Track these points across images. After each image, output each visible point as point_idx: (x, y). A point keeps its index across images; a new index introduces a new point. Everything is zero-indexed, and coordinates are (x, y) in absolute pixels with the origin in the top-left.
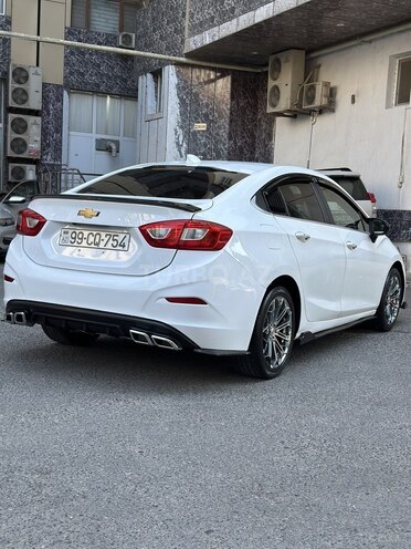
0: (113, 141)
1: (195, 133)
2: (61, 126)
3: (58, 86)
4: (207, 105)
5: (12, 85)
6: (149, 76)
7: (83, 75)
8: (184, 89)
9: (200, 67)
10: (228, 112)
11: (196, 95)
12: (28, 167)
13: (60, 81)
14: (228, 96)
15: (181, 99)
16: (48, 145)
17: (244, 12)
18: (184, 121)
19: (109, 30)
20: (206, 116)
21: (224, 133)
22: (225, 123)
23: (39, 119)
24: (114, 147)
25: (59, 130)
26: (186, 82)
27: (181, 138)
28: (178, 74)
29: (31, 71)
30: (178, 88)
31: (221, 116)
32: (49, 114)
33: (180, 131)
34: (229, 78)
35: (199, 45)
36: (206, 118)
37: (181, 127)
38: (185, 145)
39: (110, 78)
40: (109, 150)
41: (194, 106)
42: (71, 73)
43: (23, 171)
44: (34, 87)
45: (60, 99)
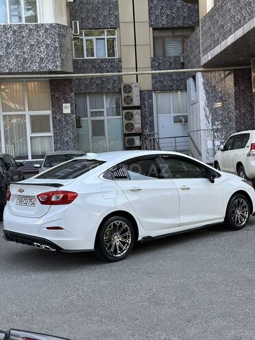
0: (183, 116)
1: (215, 109)
2: (153, 113)
3: (149, 91)
4: (221, 92)
5: (124, 95)
6: (191, 79)
7: (162, 82)
8: (207, 84)
9: (215, 71)
10: (233, 94)
11: (214, 87)
12: (135, 138)
13: (150, 88)
14: (233, 84)
15: (206, 90)
16: (146, 124)
17: (223, 40)
18: (208, 103)
19: (177, 54)
20: (221, 98)
21: (232, 107)
22: (232, 100)
23: (139, 111)
24: (183, 120)
25: (151, 114)
26: (208, 80)
27: (208, 113)
28: (203, 76)
29: (133, 86)
30: (204, 85)
31: (229, 97)
32: (145, 107)
33: (207, 109)
34: (232, 75)
35: (207, 61)
36: (221, 99)
37: (208, 107)
38: (210, 116)
39: (178, 81)
40: (181, 121)
41: (214, 93)
42: (156, 82)
43: (133, 141)
44: (135, 94)
45: (151, 98)
